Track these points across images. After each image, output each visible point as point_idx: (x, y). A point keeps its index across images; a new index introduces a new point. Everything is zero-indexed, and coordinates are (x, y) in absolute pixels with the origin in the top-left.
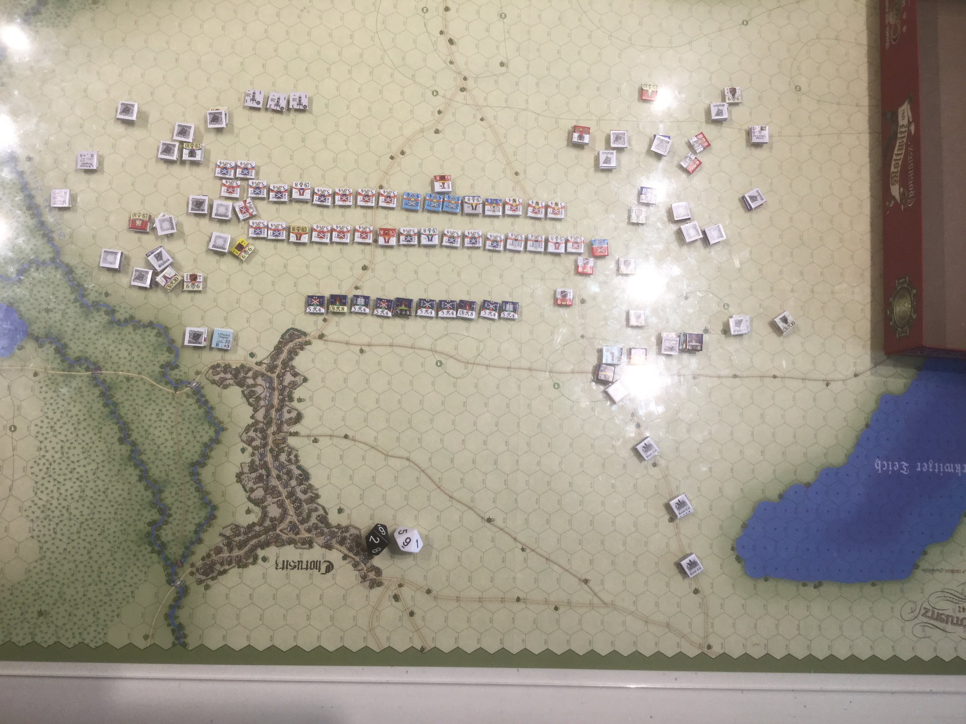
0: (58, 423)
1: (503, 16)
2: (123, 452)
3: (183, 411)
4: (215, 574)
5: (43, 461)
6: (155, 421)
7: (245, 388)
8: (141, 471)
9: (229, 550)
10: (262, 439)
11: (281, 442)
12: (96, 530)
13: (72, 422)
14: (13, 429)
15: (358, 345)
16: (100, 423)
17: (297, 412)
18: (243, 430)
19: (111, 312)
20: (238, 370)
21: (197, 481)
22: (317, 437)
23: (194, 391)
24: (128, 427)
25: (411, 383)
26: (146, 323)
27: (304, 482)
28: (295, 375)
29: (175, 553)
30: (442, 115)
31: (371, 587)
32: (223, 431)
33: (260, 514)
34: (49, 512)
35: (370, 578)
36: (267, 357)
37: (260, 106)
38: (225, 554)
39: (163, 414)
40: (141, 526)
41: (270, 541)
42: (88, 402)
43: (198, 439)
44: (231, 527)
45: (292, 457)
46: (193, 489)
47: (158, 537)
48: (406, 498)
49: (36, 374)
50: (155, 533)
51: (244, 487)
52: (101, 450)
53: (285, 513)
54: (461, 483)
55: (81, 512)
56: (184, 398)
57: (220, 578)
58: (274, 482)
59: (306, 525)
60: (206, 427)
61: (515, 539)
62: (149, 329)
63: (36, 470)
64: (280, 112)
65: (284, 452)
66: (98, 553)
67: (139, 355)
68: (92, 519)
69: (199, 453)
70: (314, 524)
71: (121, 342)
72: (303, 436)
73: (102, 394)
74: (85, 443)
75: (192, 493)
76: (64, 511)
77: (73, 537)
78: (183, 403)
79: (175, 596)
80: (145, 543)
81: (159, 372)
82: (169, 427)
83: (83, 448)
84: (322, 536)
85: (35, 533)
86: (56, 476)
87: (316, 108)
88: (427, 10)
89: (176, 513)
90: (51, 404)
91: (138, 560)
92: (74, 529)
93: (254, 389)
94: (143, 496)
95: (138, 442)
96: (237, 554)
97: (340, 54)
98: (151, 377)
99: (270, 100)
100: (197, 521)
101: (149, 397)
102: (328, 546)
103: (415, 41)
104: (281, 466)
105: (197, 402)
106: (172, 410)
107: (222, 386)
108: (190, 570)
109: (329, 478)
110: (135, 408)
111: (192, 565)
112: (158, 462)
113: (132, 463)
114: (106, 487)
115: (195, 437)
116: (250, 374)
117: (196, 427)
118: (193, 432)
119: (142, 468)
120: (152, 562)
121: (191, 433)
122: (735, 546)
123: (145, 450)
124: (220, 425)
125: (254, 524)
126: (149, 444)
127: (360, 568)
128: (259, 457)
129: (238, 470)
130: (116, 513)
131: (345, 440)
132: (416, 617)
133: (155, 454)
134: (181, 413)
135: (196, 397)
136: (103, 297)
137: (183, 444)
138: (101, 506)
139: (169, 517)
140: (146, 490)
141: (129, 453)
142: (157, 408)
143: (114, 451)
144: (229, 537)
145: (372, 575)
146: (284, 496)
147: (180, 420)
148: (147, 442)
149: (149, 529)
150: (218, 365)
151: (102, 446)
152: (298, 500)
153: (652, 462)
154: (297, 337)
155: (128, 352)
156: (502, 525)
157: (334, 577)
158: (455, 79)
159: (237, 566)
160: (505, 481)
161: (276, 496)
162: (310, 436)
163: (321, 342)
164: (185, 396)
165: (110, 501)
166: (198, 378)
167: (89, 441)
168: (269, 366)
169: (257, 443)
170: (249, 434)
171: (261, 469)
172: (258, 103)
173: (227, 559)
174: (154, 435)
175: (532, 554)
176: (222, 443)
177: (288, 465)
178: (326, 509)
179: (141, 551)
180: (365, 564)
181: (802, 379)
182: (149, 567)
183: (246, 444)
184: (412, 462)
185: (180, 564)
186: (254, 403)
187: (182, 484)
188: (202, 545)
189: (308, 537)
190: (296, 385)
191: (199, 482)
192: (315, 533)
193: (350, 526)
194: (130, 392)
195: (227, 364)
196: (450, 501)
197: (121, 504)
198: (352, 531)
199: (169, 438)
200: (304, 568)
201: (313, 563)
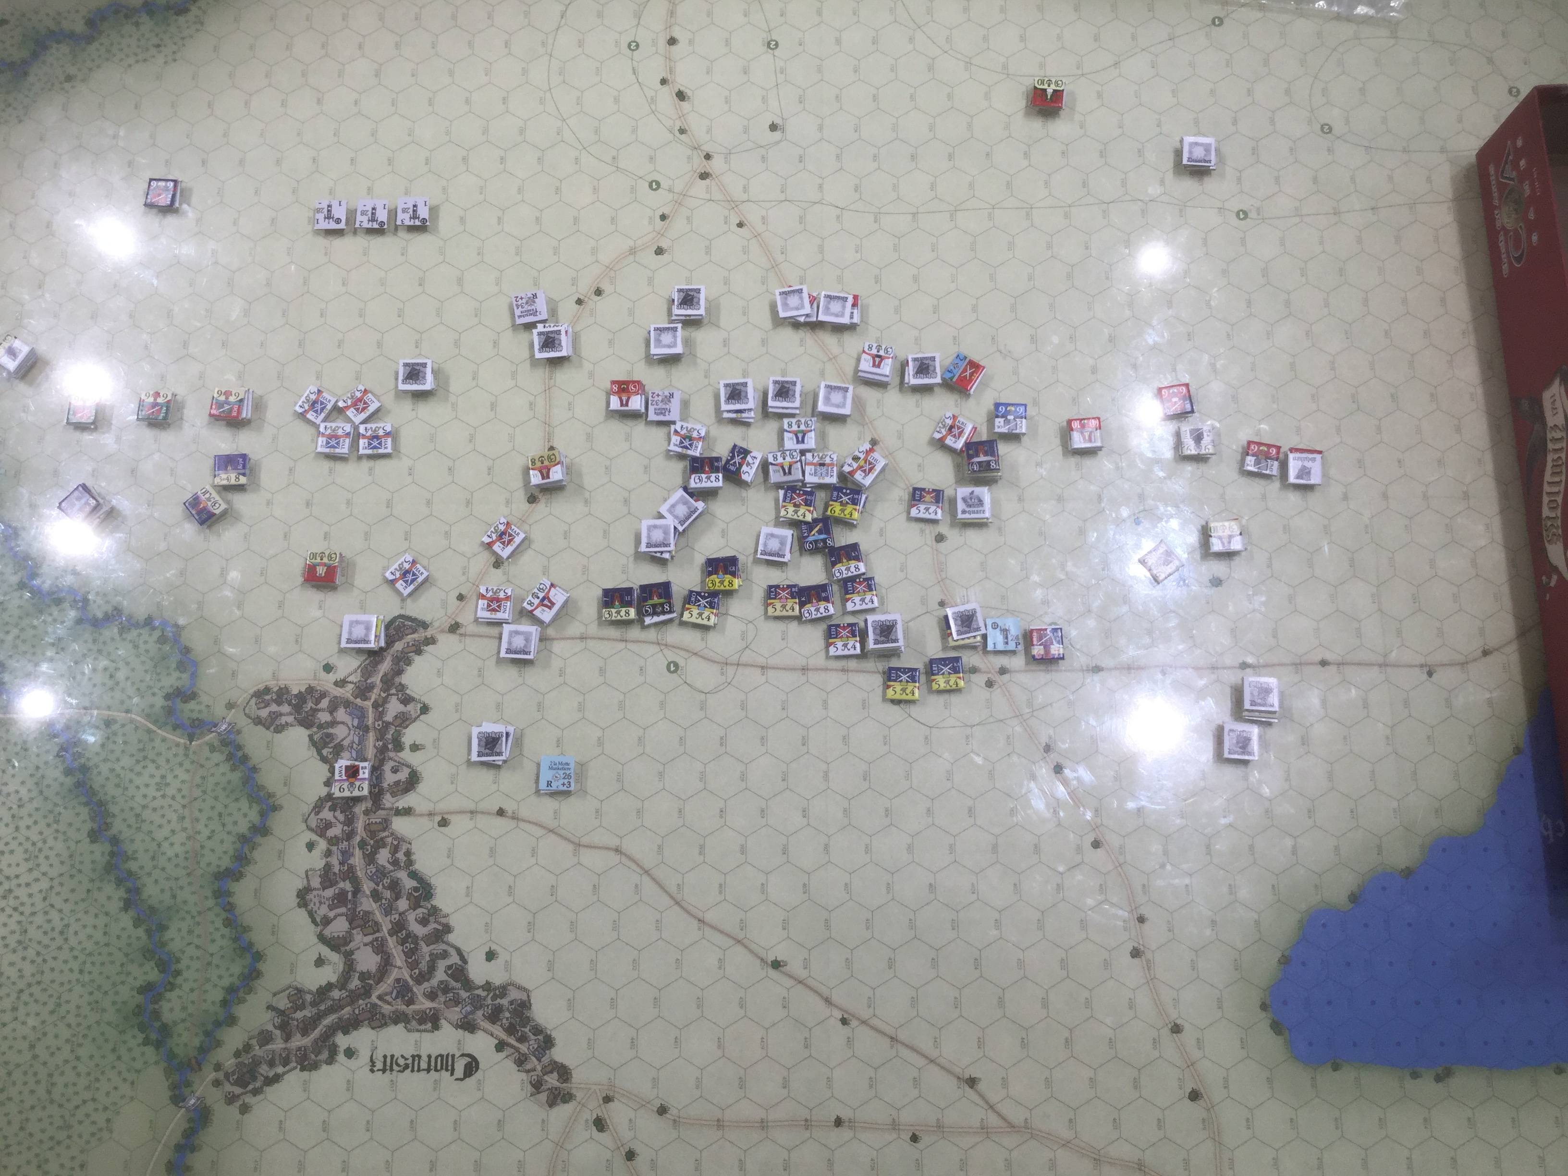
1: (772, 45)
2: (98, 856)
3: (203, 778)
4: (258, 1084)
6: (154, 798)
7: (315, 729)
8: (129, 891)
9: (284, 1036)
10: (345, 824)
12: (45, 1004)
13: (8, 804)
16: (56, 805)
17: (409, 770)
18: (311, 807)
19: (81, 603)
20: (301, 698)
21: (227, 907)
22: (446, 816)
23: (224, 739)
24: (107, 811)
25: (621, 706)
26: (141, 620)
27: (422, 904)
28: (407, 700)
29: (186, 1045)
30: (668, 221)
31: (552, 1104)
32: (274, 811)
33: (340, 967)
35: (549, 1086)
36: (356, 671)
37: (341, 227)
38: (278, 1045)
39: (168, 785)
40: (126, 993)
41: (360, 1018)
42: (36, 768)
43: (229, 827)
44: (287, 992)
45: (400, 856)
46: (219, 923)
47: (157, 1015)
48: (616, 926)
50: (151, 1007)
51: (311, 914)
52: (58, 855)
53: (386, 964)
54: (720, 892)
55: (20, 971)
56: (206, 750)
57: (267, 1089)
58: (367, 904)
59: (426, 985)
60: (244, 804)
61: (828, 1001)
62: (145, 632)
65: (384, 846)
66: (48, 1048)
67: (127, 678)
68: (39, 983)
69: (231, 853)
70: (442, 982)
71: (96, 655)
72: (421, 815)
73: (63, 752)
74: (30, 843)
75: (217, 929)
78: (204, 762)
79: (187, 1126)
80: (132, 1026)
81: (163, 707)
82: (178, 807)
83: (26, 851)
84: (456, 1006)
87: (446, 223)
88: (637, 46)
89: (188, 967)
91: (119, 1058)
92: (7, 1004)
93: (331, 731)
94: (130, 937)
95: (122, 837)
96: (299, 1044)
97: (485, 131)
98: (148, 716)
100: (226, 982)
101: (145, 754)
102: (468, 1026)
103: (616, 100)
104: (381, 873)
105: (228, 760)
106: (183, 776)
107: (272, 728)
108: (213, 1076)
109: (469, 892)
110: (118, 776)
111: (218, 1067)
112: (157, 874)
113: (112, 877)
114: (65, 922)
115: (224, 825)
116: (324, 703)
117: (226, 806)
118: (220, 815)
119: (129, 885)
120: (145, 1063)
121: (216, 818)
122: (1268, 1002)
123: (136, 852)
124: (271, 800)
125: (330, 986)
126: (143, 841)
127: (528, 1066)
128: (340, 858)
129: (300, 884)
130: (81, 971)
131: (499, 821)
132: (639, 1159)
133: (153, 858)
134: (198, 780)
135: (226, 750)
136: (68, 578)
137: (202, 837)
138: (55, 959)
139: (175, 977)
140: (136, 926)
141: (108, 858)
142: (158, 774)
143: (81, 854)
144: (284, 1012)
145: (552, 1080)
146: (385, 931)
147: (197, 793)
148: (139, 836)
149: (140, 999)
150: (267, 690)
151: (60, 846)
152: (411, 937)
153: (1091, 838)
154: (410, 631)
155: (108, 674)
156: (802, 974)
157: (480, 1086)
158: (689, 158)
159: (299, 1067)
160: (804, 885)
161: (370, 930)
162: (434, 814)
163: (453, 638)
164: (207, 749)
165: (72, 949)
166: (231, 715)
167: (35, 838)
168: (358, 687)
169: (336, 831)
170: (321, 816)
171: (344, 881)
172: (338, 221)
173: (281, 1055)
174: (151, 822)
175: (863, 1029)
176: (272, 834)
177: (392, 871)
178: (465, 954)
179: (125, 1042)
180: (539, 1060)
181: (1380, 666)
182: (138, 1071)
183: (316, 833)
184: (626, 855)
185: (194, 1064)
186: (330, 757)
187: (199, 913)
188: (235, 1027)
189: (431, 1009)
190: (407, 719)
191: (230, 908)
192: (443, 1000)
193: (509, 984)
194: (110, 745)
195: (283, 686)
196: (699, 929)
197: (90, 954)
198: (514, 994)
199: (178, 827)
200: (424, 1070)
201: (439, 1059)
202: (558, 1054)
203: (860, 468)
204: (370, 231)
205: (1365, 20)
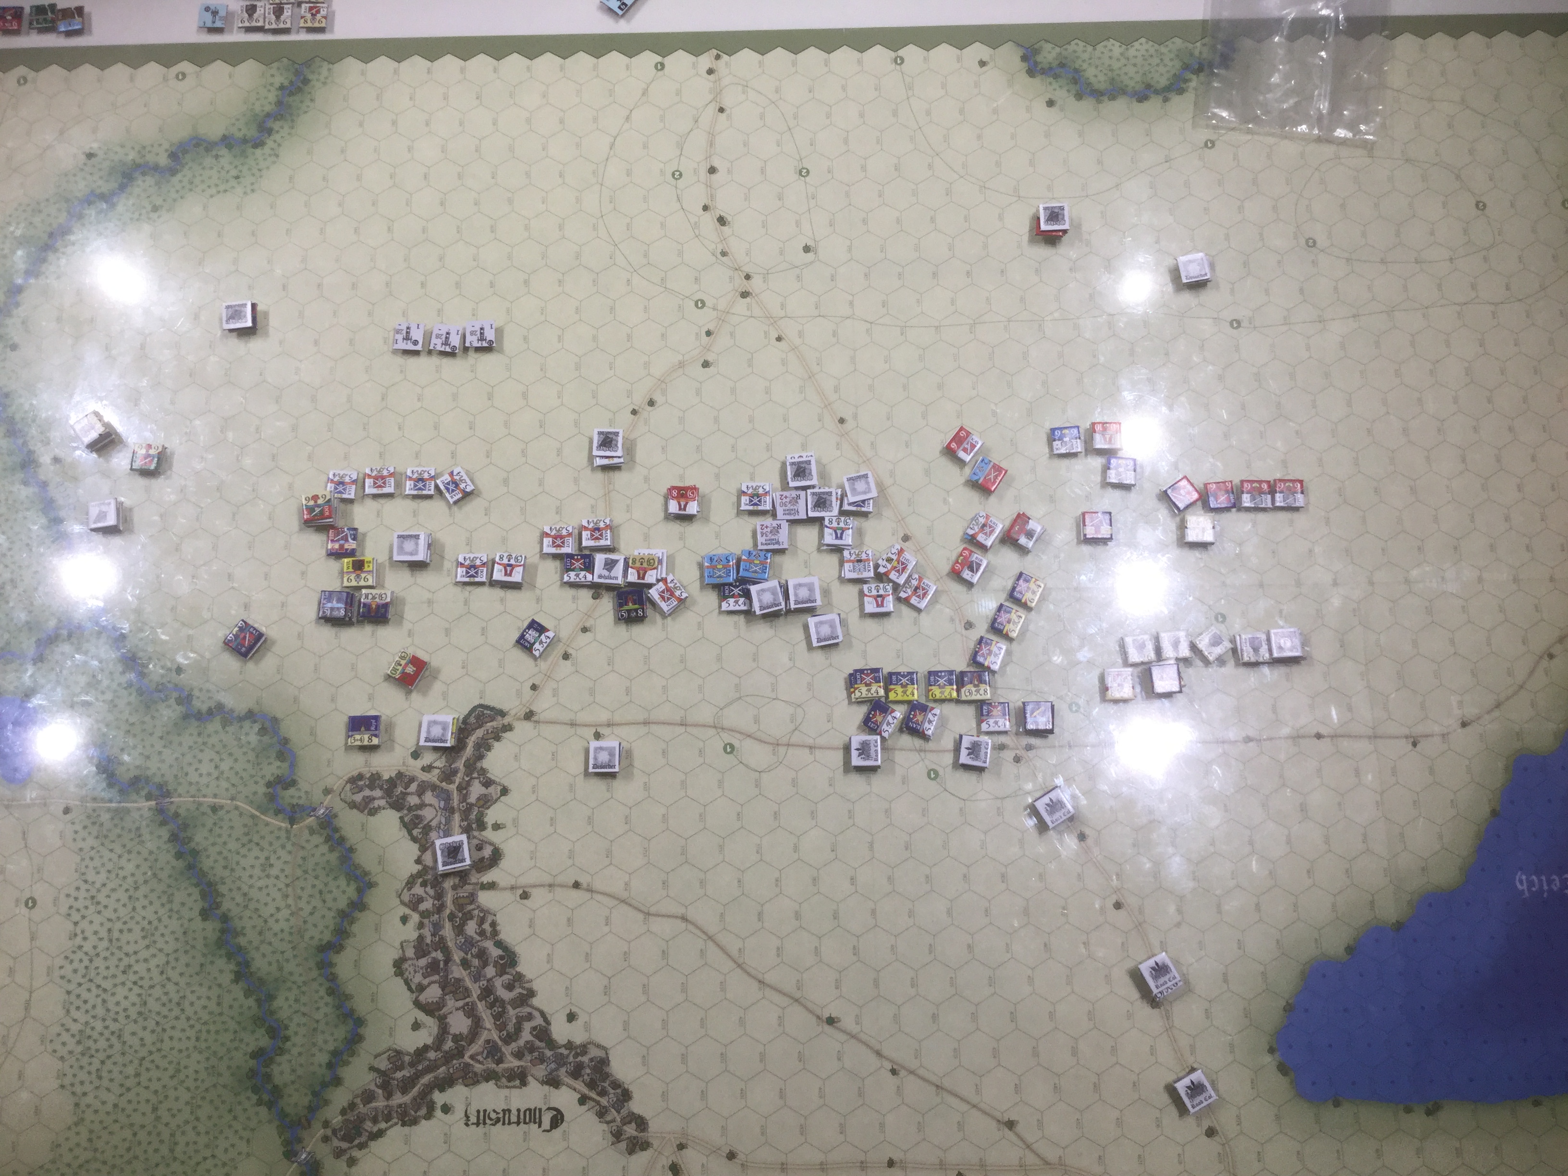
0: (103, 889)
1: (803, 173)
2: (209, 933)
3: (304, 859)
4: (363, 1139)
5: (80, 955)
6: (260, 878)
7: (405, 812)
8: (238, 964)
9: (386, 1095)
10: (434, 898)
11: (467, 901)
12: (166, 1069)
13: (125, 886)
14: (30, 905)
15: (592, 726)
16: (170, 886)
17: (492, 848)
18: (404, 884)
19: (185, 699)
20: (392, 783)
21: (330, 977)
22: (526, 890)
23: (322, 822)
24: (216, 891)
25: (683, 784)
26: (243, 713)
27: (508, 970)
28: (488, 783)
29: (296, 1105)
30: (712, 337)
31: (631, 1151)
32: (370, 888)
33: (435, 1030)
34: (90, 1043)
35: (628, 1135)
36: (440, 757)
37: (419, 347)
38: (380, 1103)
39: (271, 865)
40: (240, 1059)
41: (455, 1076)
42: (151, 853)
43: (330, 904)
44: (387, 1054)
45: (486, 926)
46: (322, 992)
47: (268, 1077)
48: (684, 988)
49: (67, 811)
50: (263, 1070)
51: (407, 983)
52: (173, 932)
53: (477, 1026)
54: (778, 955)
55: (141, 1040)
56: (306, 834)
57: (372, 1144)
58: (457, 972)
59: (514, 1045)
60: (342, 882)
61: (879, 1054)
62: (247, 724)
63: (68, 970)
64: (452, 354)
65: (472, 918)
66: (169, 1110)
67: (231, 768)
68: (159, 1050)
69: (332, 927)
70: (527, 1042)
72: (505, 889)
73: (174, 838)
74: (146, 922)
75: (322, 998)
76: (114, 1040)
77: (129, 1083)
78: (304, 844)
80: (246, 1089)
81: (265, 794)
82: (282, 886)
83: (143, 929)
84: (542, 1063)
85: (67, 1081)
86: (99, 980)
87: (510, 343)
88: (681, 175)
89: (296, 1033)
90: (92, 859)
91: (235, 1118)
92: (130, 1070)
93: (419, 812)
94: (241, 1006)
95: (232, 914)
96: (399, 1101)
97: (544, 256)
98: (251, 803)
99: (434, 336)
100: (331, 1047)
101: (249, 837)
102: (553, 1082)
103: (663, 225)
104: (469, 943)
105: (326, 841)
106: (285, 856)
107: (366, 811)
108: (321, 1133)
109: (549, 959)
110: (226, 858)
111: (326, 1124)
112: (265, 948)
113: (223, 952)
114: (181, 994)
115: (324, 901)
116: (413, 787)
117: (326, 885)
118: (321, 892)
119: (240, 960)
120: (260, 1122)
121: (318, 896)
122: (1275, 1046)
123: (244, 928)
124: (367, 878)
125: (426, 1048)
126: (250, 918)
127: (609, 1118)
128: (432, 929)
129: (396, 954)
130: (198, 1039)
131: (575, 893)
133: (260, 933)
135: (325, 833)
136: (173, 676)
137: (305, 913)
138: (173, 1028)
139: (284, 1043)
140: (247, 996)
141: (219, 934)
142: (262, 856)
143: (194, 931)
144: (385, 1072)
145: (630, 1130)
146: (475, 996)
147: (299, 872)
148: (248, 913)
150: (360, 777)
151: (174, 924)
152: (498, 1001)
153: (1113, 899)
154: (489, 719)
155: (213, 765)
156: (853, 1028)
157: (565, 1136)
158: (731, 279)
159: (400, 1122)
160: (854, 947)
161: (461, 996)
162: (516, 888)
163: (527, 725)
164: (306, 832)
165: (188, 1019)
166: (328, 800)
167: (152, 917)
168: (443, 772)
169: (427, 905)
170: (413, 891)
171: (436, 951)
172: (416, 342)
173: (383, 1112)
174: (258, 901)
175: (911, 1078)
176: (369, 909)
177: (479, 941)
178: (548, 1016)
179: (240, 1103)
180: (618, 1112)
181: (1369, 737)
182: (253, 1130)
183: (409, 907)
184: (690, 922)
185: (304, 1122)
186: (420, 837)
187: (305, 983)
188: (341, 1088)
189: (518, 1067)
190: (489, 801)
191: (332, 978)
192: (529, 1058)
193: (589, 1043)
194: (217, 830)
195: (374, 772)
196: (760, 989)
197: (205, 1023)
198: (594, 1052)
199: (282, 904)
202: (636, 1106)
204: (442, 354)
205: (1343, 142)
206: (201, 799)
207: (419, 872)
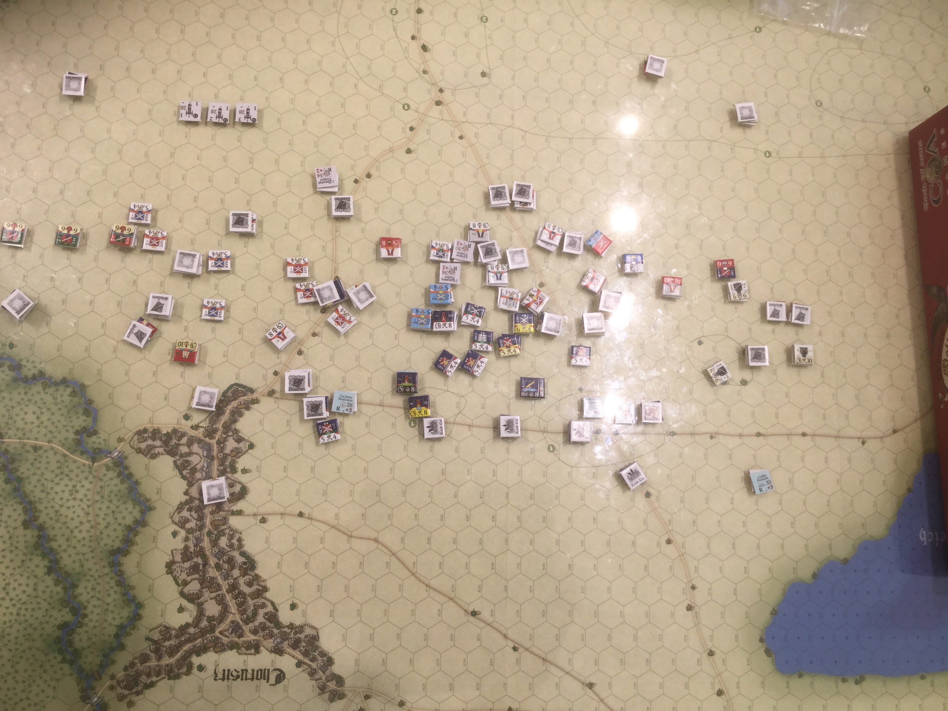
1: (483, 19)
2: (29, 538)
3: (102, 487)
4: (140, 688)
6: (68, 500)
7: (178, 457)
8: (50, 561)
9: (157, 657)
10: (197, 520)
11: (221, 523)
17: (241, 486)
18: (175, 508)
19: (16, 367)
20: (169, 436)
21: (119, 573)
22: (265, 516)
23: (116, 462)
24: (35, 507)
25: (380, 448)
26: (59, 380)
27: (249, 573)
28: (239, 440)
29: (91, 663)
30: (414, 131)
31: (332, 700)
32: (150, 511)
33: (195, 613)
35: (330, 689)
36: (205, 419)
37: (198, 120)
38: (153, 663)
39: (77, 491)
40: (50, 629)
41: (208, 646)
43: (120, 520)
44: (159, 629)
45: (235, 541)
46: (113, 583)
47: (70, 643)
48: (374, 588)
50: (67, 638)
51: (175, 579)
53: (225, 611)
54: (440, 568)
56: (104, 470)
57: (147, 692)
58: (212, 572)
59: (251, 625)
60: (130, 505)
61: (505, 636)
62: (61, 388)
65: (224, 535)
67: (49, 420)
69: (121, 538)
70: (261, 623)
71: (28, 403)
72: (249, 515)
75: (111, 587)
78: (102, 477)
80: (54, 651)
81: (74, 440)
82: (85, 506)
84: (271, 638)
87: (268, 123)
88: (397, 12)
89: (92, 612)
91: (45, 671)
93: (188, 458)
94: (51, 592)
95: (46, 526)
96: (167, 662)
97: (295, 61)
98: (63, 445)
99: (209, 111)
100: (117, 622)
101: (61, 470)
102: (278, 651)
103: (382, 48)
104: (221, 553)
105: (119, 476)
106: (87, 485)
107: (149, 456)
108: (109, 683)
109: (279, 565)
110: (43, 485)
111: (113, 677)
112: (71, 551)
113: (39, 552)
114: (7, 581)
115: (116, 519)
116: (184, 440)
117: (117, 507)
118: (113, 512)
119: (51, 557)
120: (63, 674)
121: (111, 515)
122: (764, 637)
123: (55, 535)
124: (148, 504)
125: (188, 625)
126: (60, 528)
127: (317, 677)
128: (195, 542)
129: (167, 558)
130: (18, 614)
131: (300, 519)
133: (68, 540)
134: (99, 489)
135: (118, 470)
136: (8, 350)
137: (101, 527)
139: (83, 619)
140: (55, 585)
141: (37, 539)
142: (71, 484)
143: (18, 537)
144: (157, 641)
145: (332, 685)
146: (224, 590)
147: (98, 498)
148: (59, 525)
149: (59, 633)
150: (145, 430)
151: (2, 531)
152: (241, 594)
153: (665, 538)
154: (242, 394)
155: (35, 416)
156: (490, 620)
157: (286, 689)
158: (429, 91)
159: (167, 677)
160: (492, 564)
161: (214, 589)
162: (257, 515)
163: (270, 400)
164: (104, 468)
165: (11, 600)
166: (120, 446)
168: (207, 430)
169: (192, 524)
170: (181, 514)
171: (197, 557)
172: (196, 116)
173: (155, 669)
174: (66, 516)
175: (526, 654)
176: (148, 525)
177: (229, 551)
178: (276, 605)
179: (49, 661)
180: (324, 672)
182: (58, 680)
183: (178, 526)
184: (380, 543)
185: (97, 675)
186: (188, 476)
187: (100, 577)
188: (124, 652)
189: (254, 640)
190: (240, 452)
191: (121, 574)
192: (262, 634)
193: (305, 625)
194: (37, 465)
195: (156, 428)
196: (426, 590)
197: (24, 603)
198: (308, 631)
199: (84, 520)
200: (249, 679)
201: (260, 672)
202: (336, 669)
203: (534, 301)
204: (216, 124)
205: (844, 37)
206: (25, 441)
207: (186, 501)
